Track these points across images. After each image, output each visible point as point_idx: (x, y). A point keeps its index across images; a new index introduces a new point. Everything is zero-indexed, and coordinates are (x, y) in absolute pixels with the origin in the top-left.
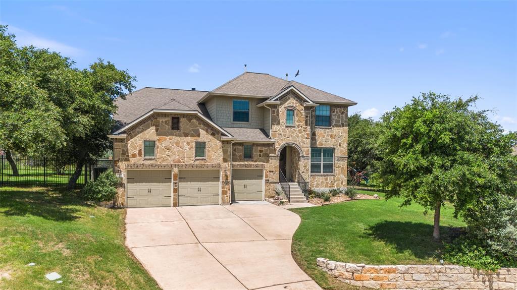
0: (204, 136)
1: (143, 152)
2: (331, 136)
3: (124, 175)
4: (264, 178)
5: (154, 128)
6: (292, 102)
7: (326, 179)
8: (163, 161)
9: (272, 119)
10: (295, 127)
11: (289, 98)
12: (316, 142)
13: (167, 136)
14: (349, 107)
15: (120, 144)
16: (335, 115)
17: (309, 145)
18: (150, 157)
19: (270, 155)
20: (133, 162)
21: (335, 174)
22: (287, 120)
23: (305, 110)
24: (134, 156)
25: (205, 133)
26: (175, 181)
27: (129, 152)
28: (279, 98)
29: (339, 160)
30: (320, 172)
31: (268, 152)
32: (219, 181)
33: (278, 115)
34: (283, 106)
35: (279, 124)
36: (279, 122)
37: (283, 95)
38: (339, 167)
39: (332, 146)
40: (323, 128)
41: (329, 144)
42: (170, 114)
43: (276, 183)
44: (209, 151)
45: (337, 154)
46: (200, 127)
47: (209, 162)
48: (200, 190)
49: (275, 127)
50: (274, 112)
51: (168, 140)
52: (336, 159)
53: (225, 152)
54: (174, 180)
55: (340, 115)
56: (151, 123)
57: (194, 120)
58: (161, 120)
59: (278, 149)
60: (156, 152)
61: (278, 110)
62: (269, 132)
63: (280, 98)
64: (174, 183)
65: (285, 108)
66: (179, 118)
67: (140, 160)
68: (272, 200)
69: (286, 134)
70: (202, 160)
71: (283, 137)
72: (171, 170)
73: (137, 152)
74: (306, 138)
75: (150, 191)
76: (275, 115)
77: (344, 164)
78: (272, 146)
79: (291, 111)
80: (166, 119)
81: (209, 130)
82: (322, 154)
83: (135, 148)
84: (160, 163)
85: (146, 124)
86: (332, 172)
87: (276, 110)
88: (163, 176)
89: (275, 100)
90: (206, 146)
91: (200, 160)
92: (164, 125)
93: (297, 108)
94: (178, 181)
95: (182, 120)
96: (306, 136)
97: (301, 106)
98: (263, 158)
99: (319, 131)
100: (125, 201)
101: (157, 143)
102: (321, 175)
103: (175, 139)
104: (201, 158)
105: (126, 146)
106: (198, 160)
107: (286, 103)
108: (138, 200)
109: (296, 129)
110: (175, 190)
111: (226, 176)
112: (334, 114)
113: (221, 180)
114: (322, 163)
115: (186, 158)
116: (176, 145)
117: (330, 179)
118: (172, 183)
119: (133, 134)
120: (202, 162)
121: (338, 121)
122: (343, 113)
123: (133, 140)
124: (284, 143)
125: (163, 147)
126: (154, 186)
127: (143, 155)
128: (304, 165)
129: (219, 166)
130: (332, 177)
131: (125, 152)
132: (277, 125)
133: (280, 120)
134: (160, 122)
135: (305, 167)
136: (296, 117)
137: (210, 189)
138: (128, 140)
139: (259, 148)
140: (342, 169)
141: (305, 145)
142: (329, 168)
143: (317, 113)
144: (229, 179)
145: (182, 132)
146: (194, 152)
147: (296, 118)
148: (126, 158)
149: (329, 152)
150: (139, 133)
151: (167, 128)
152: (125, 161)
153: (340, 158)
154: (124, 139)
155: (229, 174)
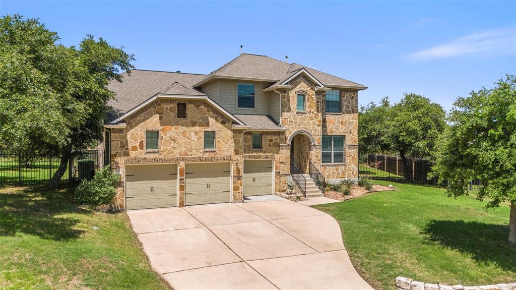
0: (214, 125)
1: (145, 145)
2: (342, 123)
3: (122, 172)
4: (274, 170)
5: (157, 116)
6: (303, 86)
7: (337, 170)
8: (168, 154)
9: (282, 105)
10: (306, 113)
11: (300, 82)
12: (327, 129)
13: (173, 126)
14: (359, 91)
15: (118, 135)
16: (345, 100)
17: (320, 133)
18: (153, 150)
19: (281, 145)
20: (133, 156)
21: (346, 164)
22: (298, 105)
23: (316, 95)
24: (134, 149)
25: (214, 121)
26: (181, 178)
27: (129, 144)
28: (289, 81)
29: (349, 148)
30: (331, 162)
31: (278, 141)
32: (229, 176)
33: (288, 100)
34: (294, 91)
35: (289, 110)
36: (290, 107)
37: (294, 78)
38: (350, 156)
39: (343, 134)
40: (334, 115)
41: (340, 132)
42: (176, 100)
43: (287, 175)
44: (219, 141)
45: (348, 141)
46: (209, 114)
47: (218, 155)
48: (208, 186)
49: (285, 114)
50: (284, 96)
51: (173, 129)
52: (347, 147)
53: (236, 142)
54: (180, 176)
55: (351, 100)
56: (155, 110)
57: (202, 107)
58: (165, 107)
59: (289, 138)
60: (160, 143)
61: (288, 95)
62: (279, 119)
63: (291, 82)
64: (180, 179)
65: (296, 92)
66: (185, 104)
67: (141, 154)
68: (284, 194)
69: (297, 122)
70: (212, 152)
71: (294, 125)
72: (176, 165)
73: (137, 144)
74: (318, 125)
75: (152, 190)
76: (286, 100)
77: (354, 152)
78: (283, 135)
79: (302, 96)
80: (172, 105)
81: (219, 118)
82: (333, 142)
83: (136, 140)
84: (165, 156)
85: (148, 111)
86: (342, 162)
87: (286, 95)
88: (167, 171)
89: (285, 84)
90: (216, 136)
91: (210, 152)
92: (169, 113)
93: (308, 93)
94: (184, 177)
95: (189, 106)
96: (317, 123)
97: (312, 90)
98: (273, 148)
99: (330, 117)
100: (123, 203)
101: (161, 133)
102: (332, 165)
103: (181, 129)
104: (210, 150)
105: (125, 137)
106: (207, 152)
107: (297, 88)
108: (139, 201)
109: (308, 115)
110: (182, 188)
111: (238, 170)
112: (344, 98)
113: (232, 174)
114: (333, 152)
115: (193, 151)
116: (182, 135)
117: (341, 169)
118: (178, 180)
119: (133, 123)
120: (212, 155)
121: (348, 107)
122: (353, 98)
123: (133, 130)
124: (295, 131)
125: (168, 138)
126: (157, 184)
127: (145, 148)
128: (315, 154)
129: (230, 158)
130: (343, 167)
131: (124, 145)
132: (288, 112)
133: (291, 106)
134: (165, 109)
135: (317, 157)
136: (307, 102)
137: (219, 184)
138: (127, 130)
139: (269, 137)
140: (353, 158)
141: (317, 133)
142: (340, 157)
143: (327, 98)
144: (241, 172)
145: (189, 120)
146: (203, 142)
147: (307, 104)
148: (125, 152)
149: (340, 140)
150: (140, 122)
151: (172, 116)
152: (124, 155)
153: (351, 147)
154: (123, 129)
155: (241, 167)
